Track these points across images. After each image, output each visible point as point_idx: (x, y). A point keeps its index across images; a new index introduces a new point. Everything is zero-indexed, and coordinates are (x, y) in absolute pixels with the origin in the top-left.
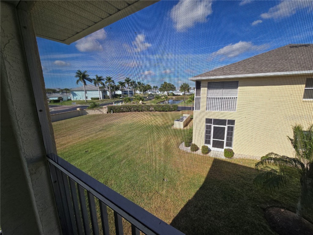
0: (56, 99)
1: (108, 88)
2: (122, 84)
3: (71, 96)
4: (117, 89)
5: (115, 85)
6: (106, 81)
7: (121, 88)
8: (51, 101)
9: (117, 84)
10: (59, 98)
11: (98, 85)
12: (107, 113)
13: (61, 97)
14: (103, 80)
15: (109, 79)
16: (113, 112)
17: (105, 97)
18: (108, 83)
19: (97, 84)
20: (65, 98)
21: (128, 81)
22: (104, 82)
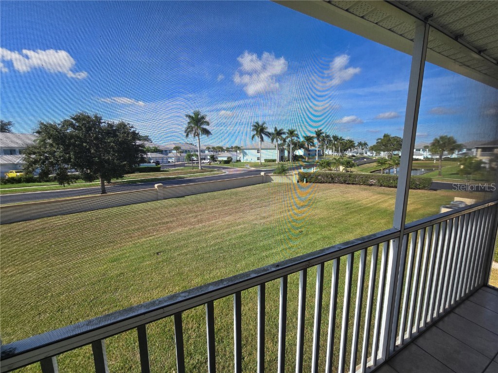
0: (225, 159)
1: (289, 145)
2: (309, 139)
3: (241, 155)
4: (301, 146)
5: (299, 142)
6: (287, 135)
7: (307, 146)
8: (220, 162)
9: (302, 139)
10: (228, 158)
11: (277, 141)
12: (298, 182)
13: (230, 157)
14: (284, 133)
15: (291, 133)
16: (307, 182)
17: (282, 158)
18: (289, 139)
19: (275, 140)
20: (234, 159)
21: (319, 134)
22: (284, 136)
